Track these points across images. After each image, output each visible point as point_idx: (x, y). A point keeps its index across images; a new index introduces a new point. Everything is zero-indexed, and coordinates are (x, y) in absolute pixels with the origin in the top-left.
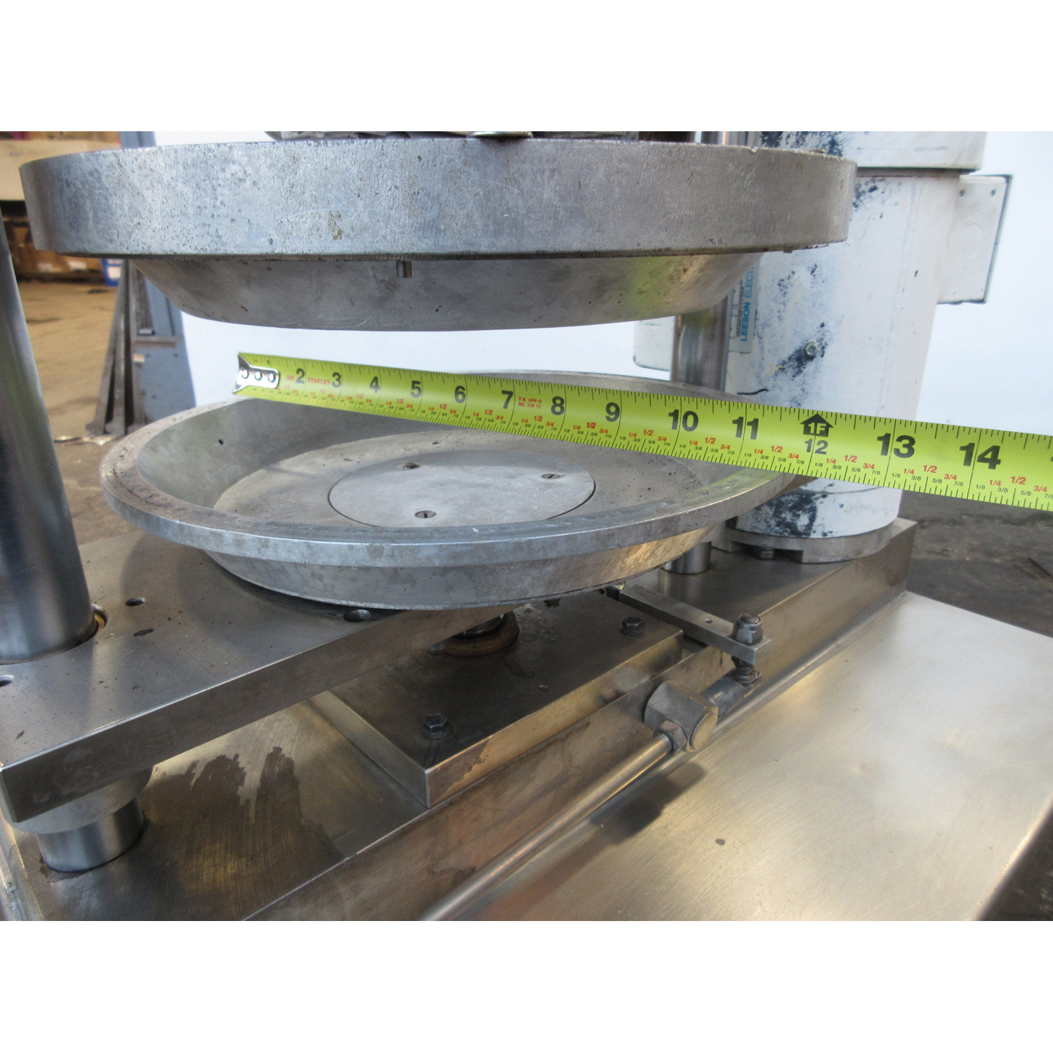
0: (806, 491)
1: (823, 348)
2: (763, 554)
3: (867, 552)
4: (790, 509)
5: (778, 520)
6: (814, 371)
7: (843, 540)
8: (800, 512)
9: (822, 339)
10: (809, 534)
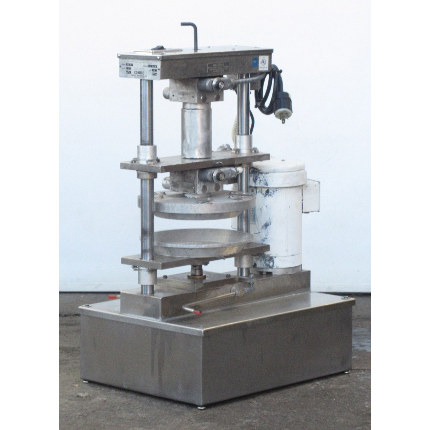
0: (271, 256)
1: (271, 223)
2: (263, 273)
4: (268, 261)
5: (266, 264)
6: (269, 228)
7: (282, 269)
8: (270, 262)
9: (270, 221)
10: (273, 268)
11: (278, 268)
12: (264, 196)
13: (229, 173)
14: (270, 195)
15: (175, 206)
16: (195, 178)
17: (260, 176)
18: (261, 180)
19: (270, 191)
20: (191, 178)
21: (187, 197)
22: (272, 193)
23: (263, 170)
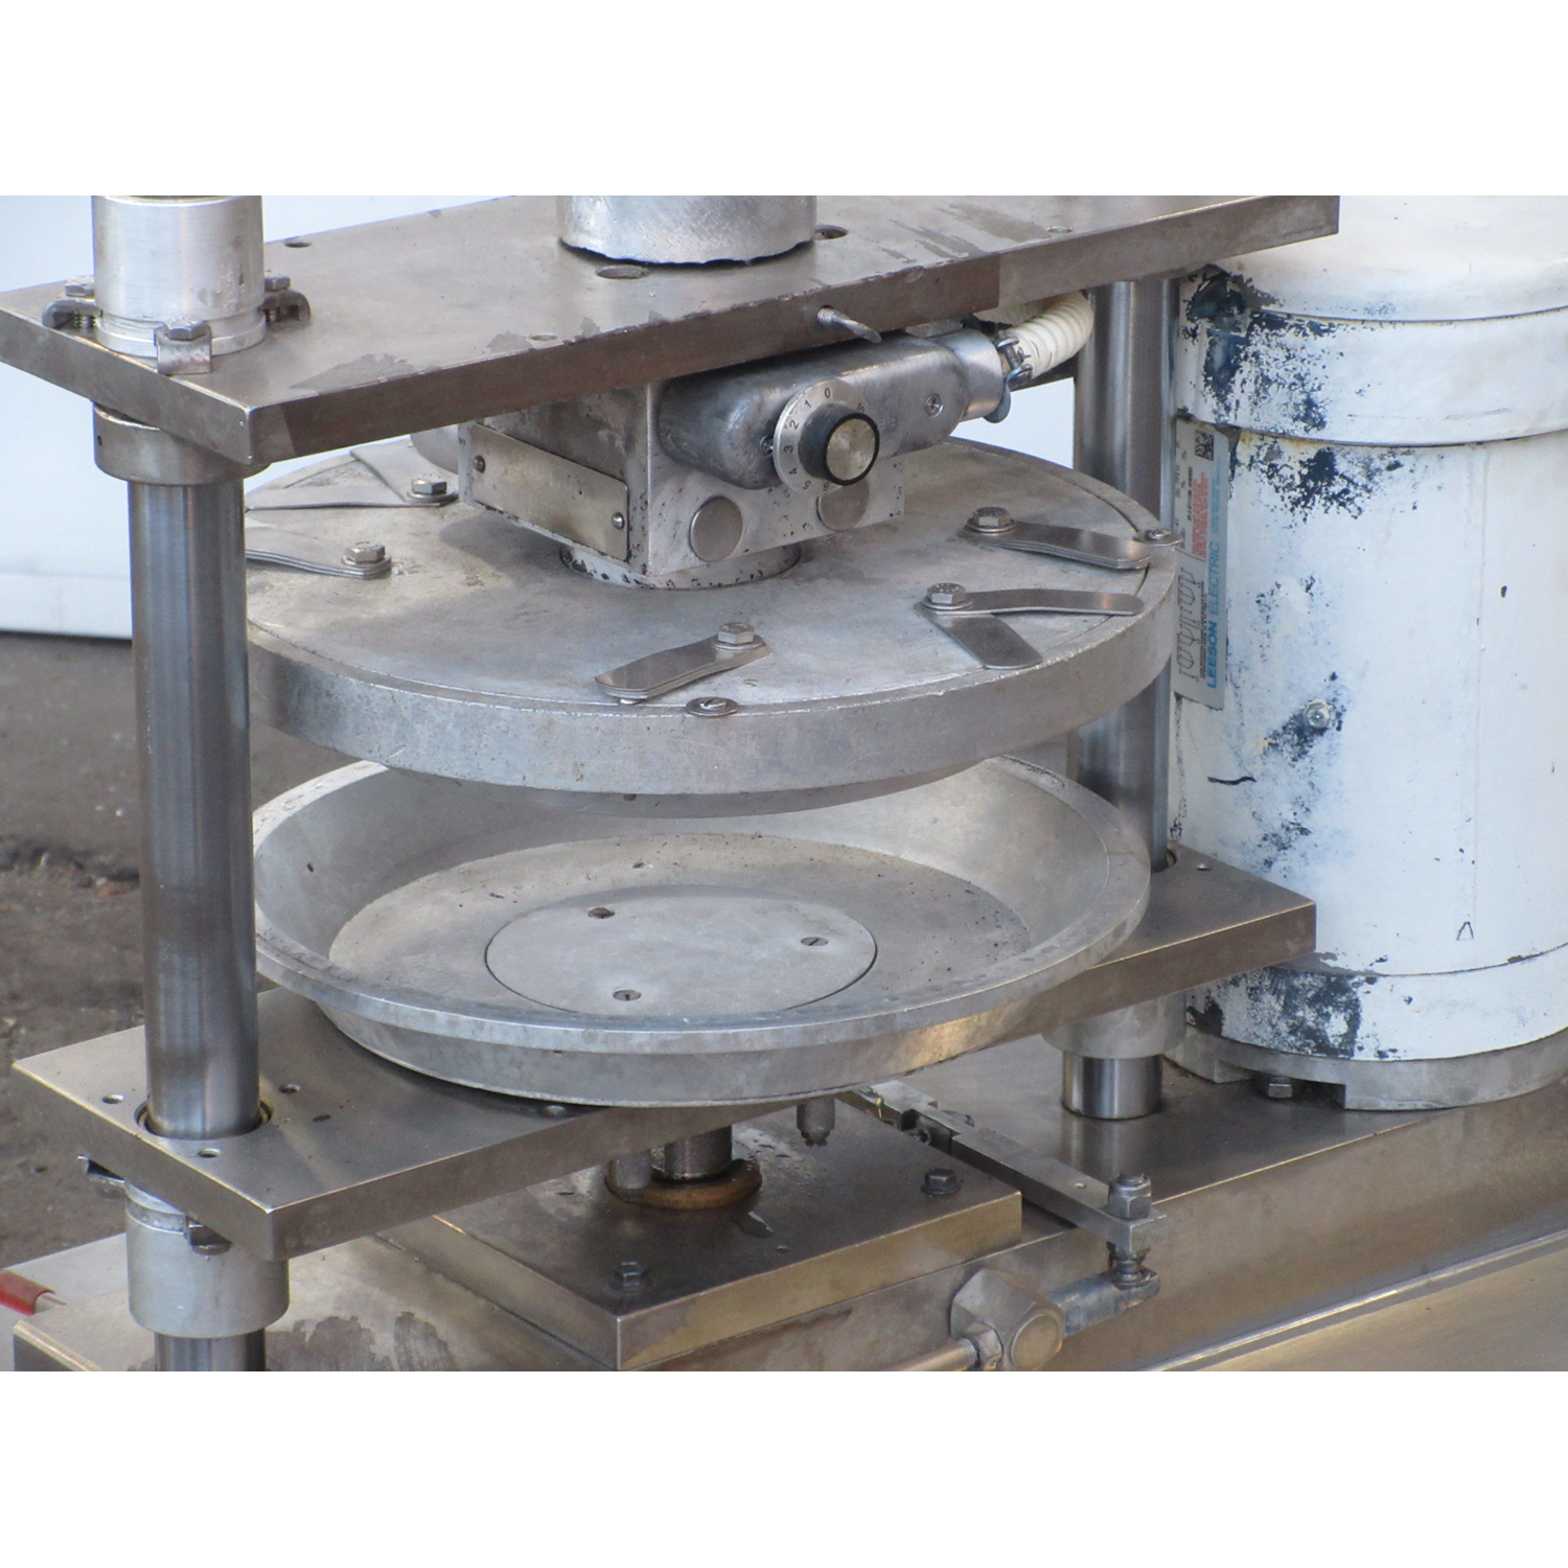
0: (1336, 968)
1: (1339, 715)
2: (1273, 1088)
3: (1486, 1094)
4: (1312, 1003)
5: (1291, 1022)
6: (1328, 754)
7: (1424, 1066)
8: (1330, 1009)
9: (1334, 700)
10: (1352, 1054)
11: (1391, 1057)
12: (1296, 503)
13: (935, 399)
14: (1342, 499)
15: (419, 713)
16: (630, 443)
17: (1259, 341)
18: (1271, 375)
19: (1341, 465)
20: (603, 434)
21: (589, 568)
22: (1361, 480)
23: (1290, 300)
